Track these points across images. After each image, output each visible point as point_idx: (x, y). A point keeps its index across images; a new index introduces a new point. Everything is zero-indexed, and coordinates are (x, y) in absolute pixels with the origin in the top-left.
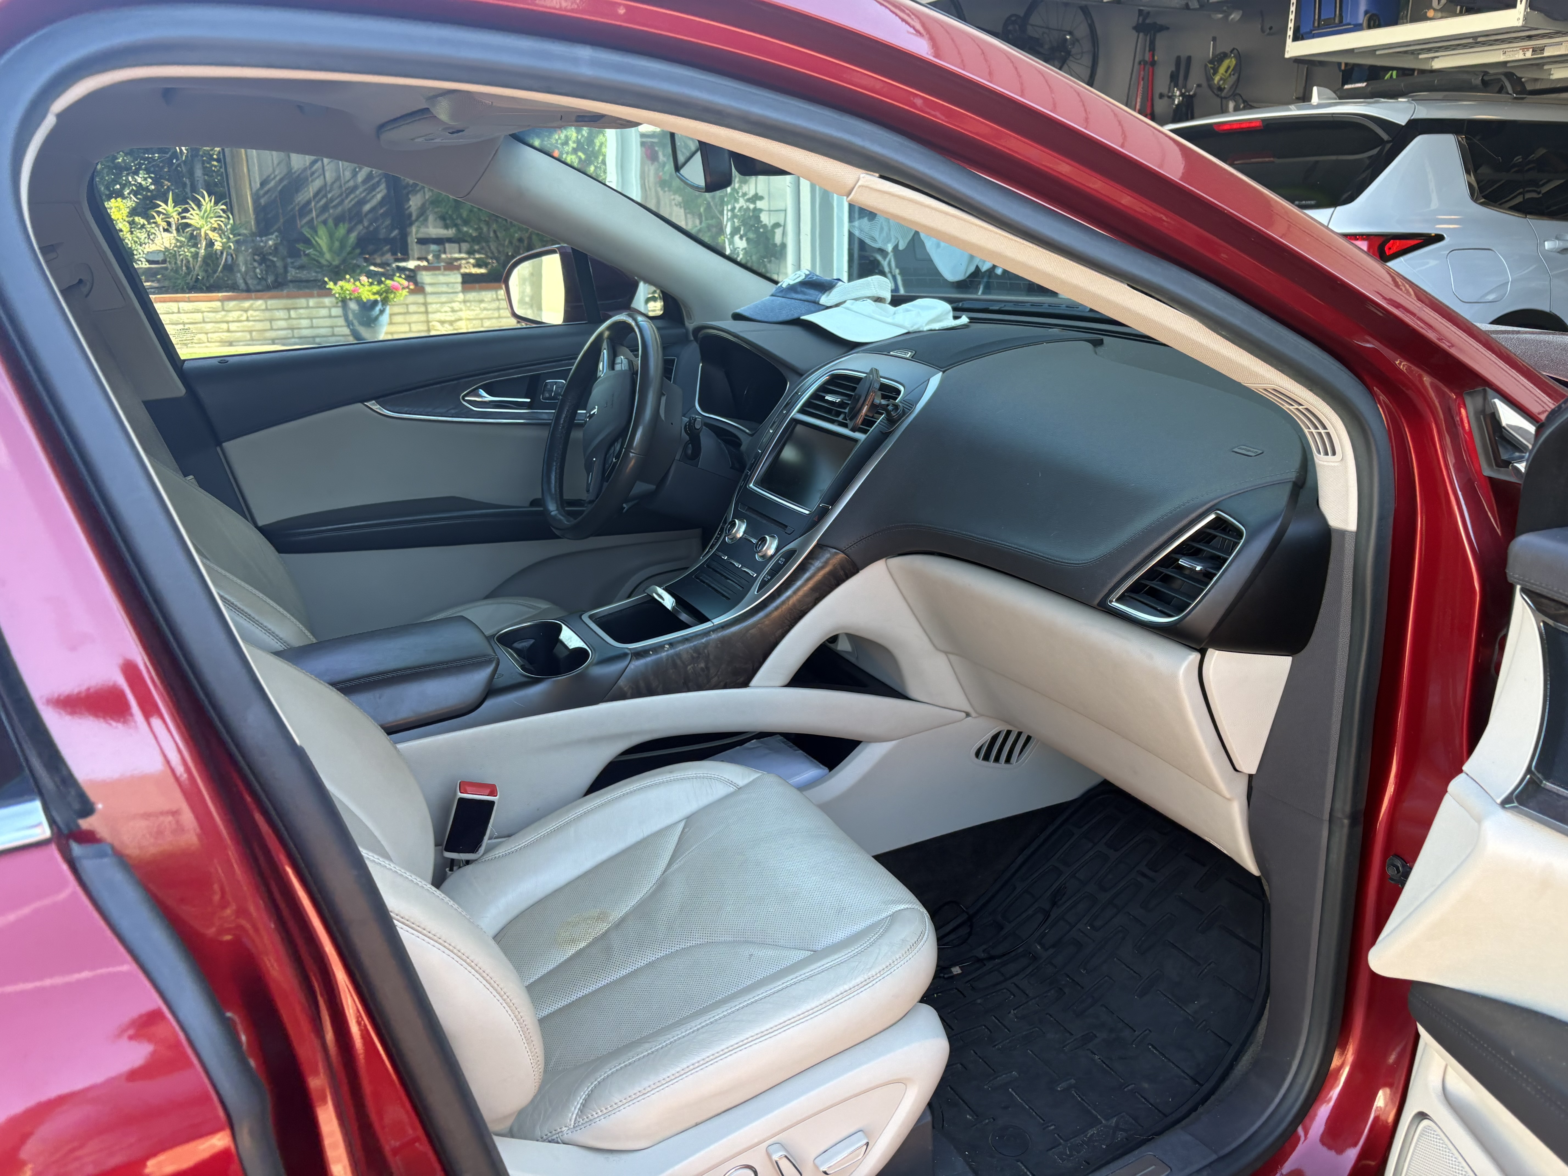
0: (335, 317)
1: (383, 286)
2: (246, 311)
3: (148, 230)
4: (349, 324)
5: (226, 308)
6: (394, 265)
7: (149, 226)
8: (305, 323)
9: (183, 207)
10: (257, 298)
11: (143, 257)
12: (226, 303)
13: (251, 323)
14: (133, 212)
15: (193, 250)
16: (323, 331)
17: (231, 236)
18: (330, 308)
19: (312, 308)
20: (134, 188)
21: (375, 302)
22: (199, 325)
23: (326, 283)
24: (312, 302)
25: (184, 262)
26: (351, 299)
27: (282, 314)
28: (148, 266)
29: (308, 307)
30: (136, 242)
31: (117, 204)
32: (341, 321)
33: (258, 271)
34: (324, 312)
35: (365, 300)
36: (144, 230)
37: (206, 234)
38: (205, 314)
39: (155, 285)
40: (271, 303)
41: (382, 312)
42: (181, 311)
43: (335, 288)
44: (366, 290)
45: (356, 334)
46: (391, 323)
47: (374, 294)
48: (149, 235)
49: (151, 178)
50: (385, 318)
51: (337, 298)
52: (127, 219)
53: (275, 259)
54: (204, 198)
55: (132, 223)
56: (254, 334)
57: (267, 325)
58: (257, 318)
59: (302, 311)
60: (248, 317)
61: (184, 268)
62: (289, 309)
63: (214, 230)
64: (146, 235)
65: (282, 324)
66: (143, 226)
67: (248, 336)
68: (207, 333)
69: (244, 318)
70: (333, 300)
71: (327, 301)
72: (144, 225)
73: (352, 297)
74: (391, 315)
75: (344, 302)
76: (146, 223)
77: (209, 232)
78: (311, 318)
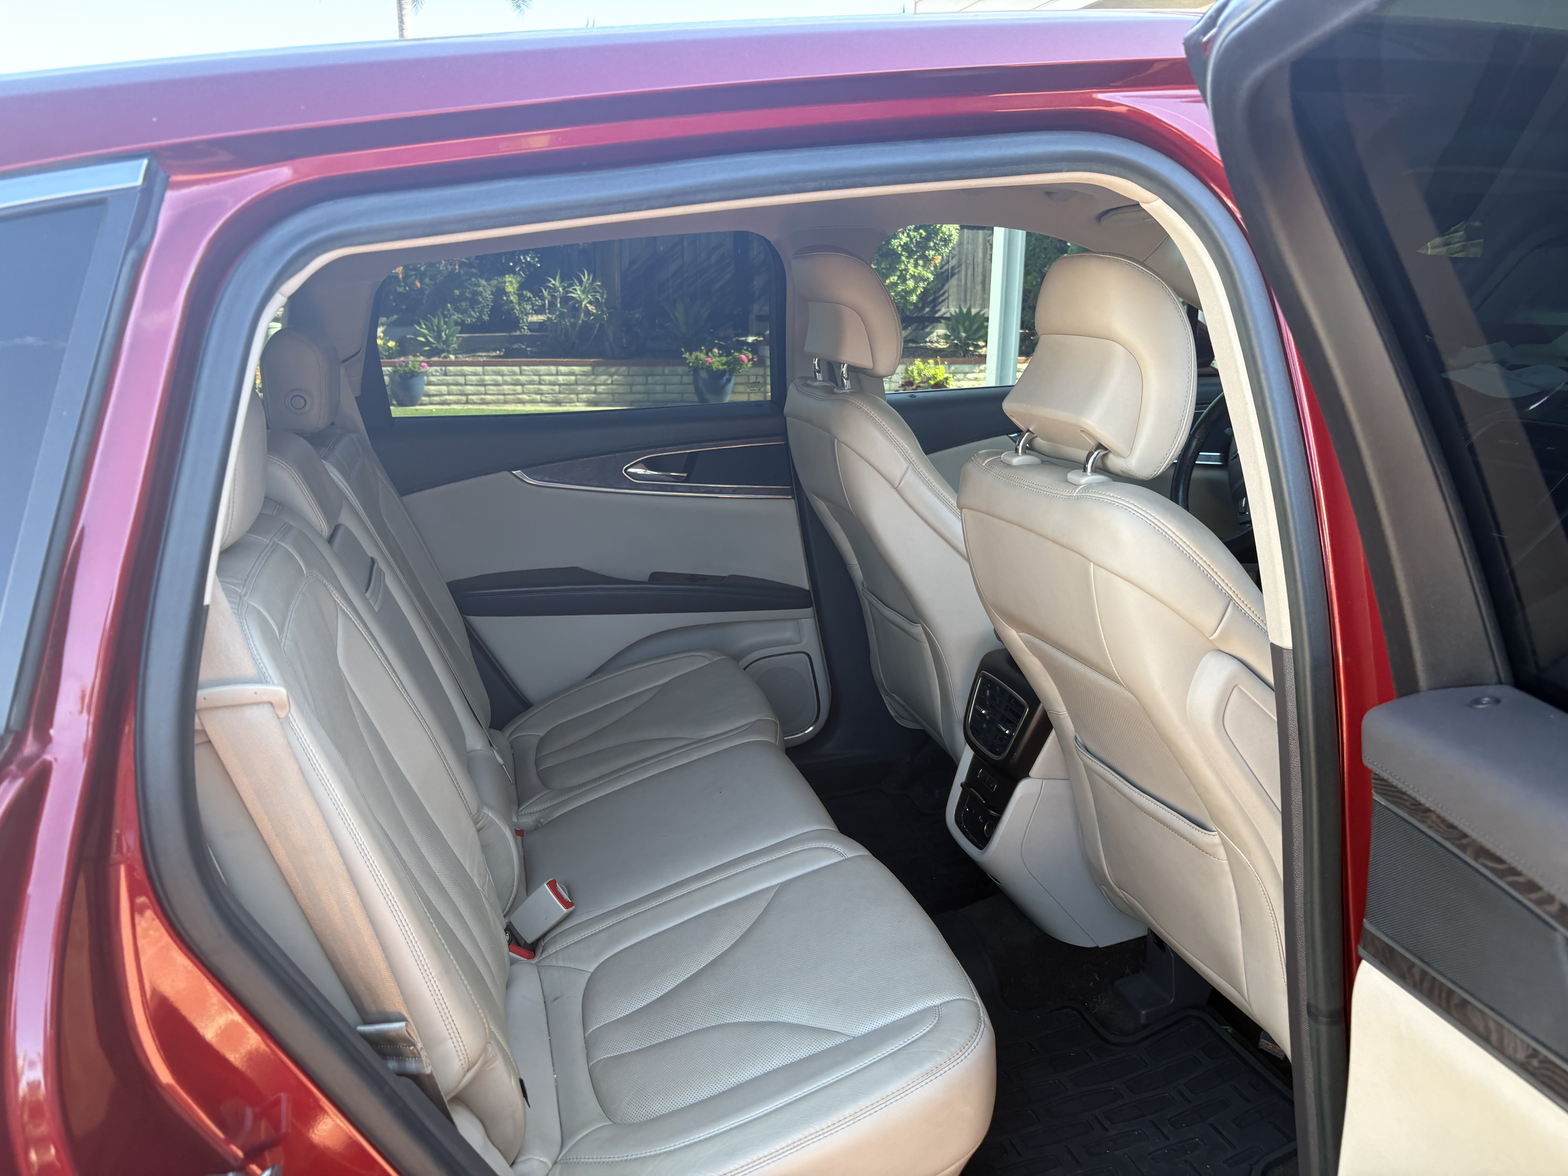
0: (685, 384)
1: (731, 357)
2: (611, 375)
3: (533, 302)
4: (698, 391)
5: (596, 372)
6: (734, 340)
7: (534, 299)
8: (659, 388)
9: (569, 282)
10: (622, 365)
11: (526, 326)
12: (596, 368)
13: (615, 387)
14: (522, 287)
15: (572, 320)
16: (675, 396)
17: (605, 309)
18: (682, 376)
19: (667, 375)
20: (524, 265)
21: (724, 371)
22: (572, 387)
23: (682, 353)
24: (667, 370)
25: (563, 331)
26: (702, 368)
27: (641, 379)
28: (529, 333)
29: (663, 374)
30: (522, 312)
31: (510, 279)
32: (692, 388)
33: (624, 340)
34: (676, 379)
35: (715, 370)
36: (530, 303)
37: (586, 306)
38: (579, 377)
39: (535, 350)
40: (634, 369)
41: (729, 381)
42: (559, 373)
43: (690, 357)
44: (715, 360)
45: (702, 400)
46: (734, 393)
47: (723, 364)
48: (533, 307)
49: (538, 257)
50: (730, 387)
51: (690, 367)
52: (517, 292)
53: (639, 331)
54: (584, 275)
55: (521, 296)
56: (616, 396)
57: (627, 389)
58: (620, 382)
59: (658, 378)
60: (612, 381)
61: (563, 336)
62: (647, 376)
63: (590, 303)
64: (531, 307)
65: (640, 388)
66: (529, 299)
67: (611, 397)
68: (577, 394)
69: (609, 382)
70: (686, 368)
71: (680, 369)
72: (530, 297)
73: (704, 367)
74: (735, 384)
75: (696, 370)
76: (532, 296)
77: (588, 305)
78: (665, 385)
